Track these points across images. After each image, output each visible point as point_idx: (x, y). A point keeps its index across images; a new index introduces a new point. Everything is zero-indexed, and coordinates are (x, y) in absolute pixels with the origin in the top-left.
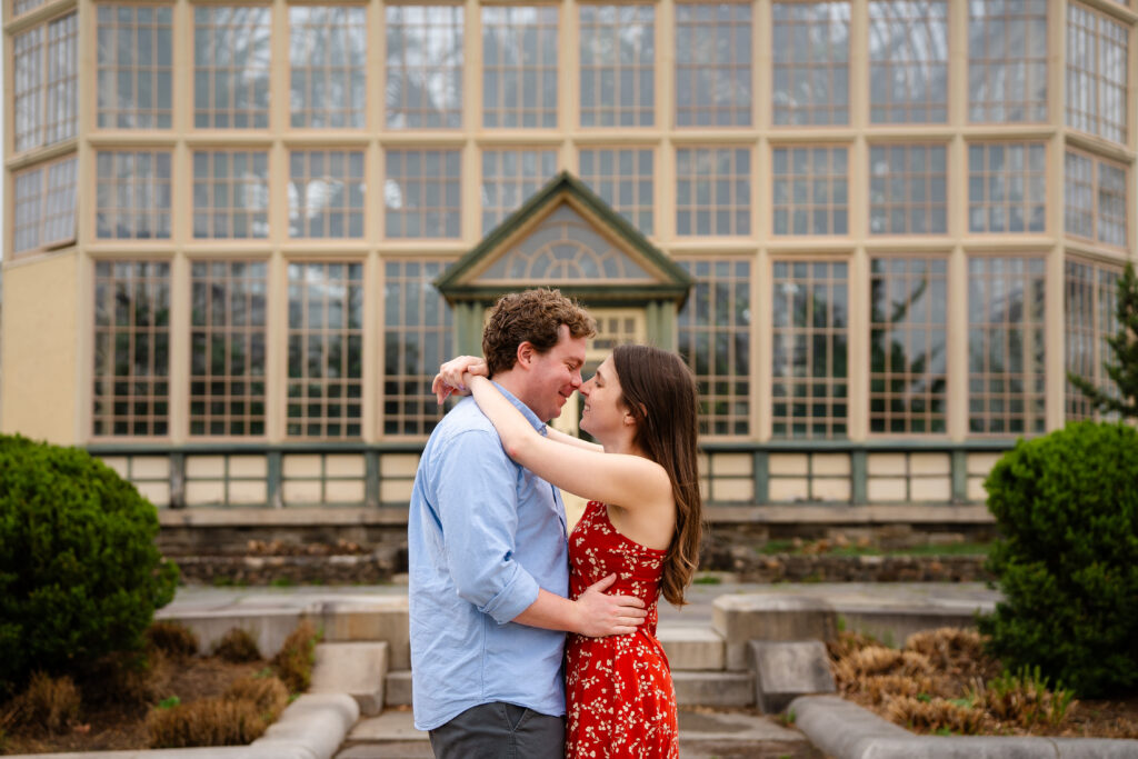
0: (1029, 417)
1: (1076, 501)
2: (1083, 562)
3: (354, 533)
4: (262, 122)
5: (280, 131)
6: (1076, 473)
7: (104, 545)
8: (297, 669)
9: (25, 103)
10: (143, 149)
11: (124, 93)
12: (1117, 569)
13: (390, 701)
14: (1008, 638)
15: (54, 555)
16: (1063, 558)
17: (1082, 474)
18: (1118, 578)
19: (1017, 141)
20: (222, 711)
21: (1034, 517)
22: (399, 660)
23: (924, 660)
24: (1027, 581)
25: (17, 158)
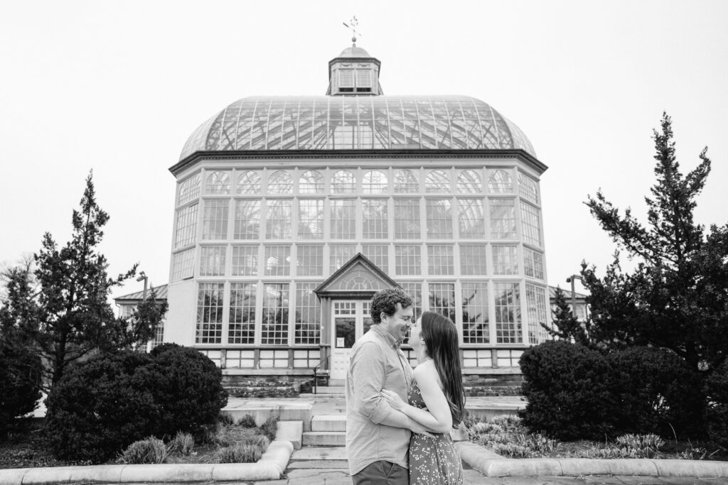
0: (516, 337)
1: (554, 368)
2: (558, 391)
3: (284, 378)
4: (257, 237)
5: (262, 239)
6: (553, 358)
7: (204, 385)
8: (271, 431)
9: (179, 232)
10: (217, 246)
11: (212, 228)
12: (571, 393)
13: (304, 443)
14: (532, 419)
15: (186, 388)
16: (550, 389)
17: (556, 359)
18: (571, 397)
19: (507, 244)
20: (247, 449)
21: (539, 374)
22: (307, 428)
23: (499, 427)
24: (538, 398)
25: (176, 250)
